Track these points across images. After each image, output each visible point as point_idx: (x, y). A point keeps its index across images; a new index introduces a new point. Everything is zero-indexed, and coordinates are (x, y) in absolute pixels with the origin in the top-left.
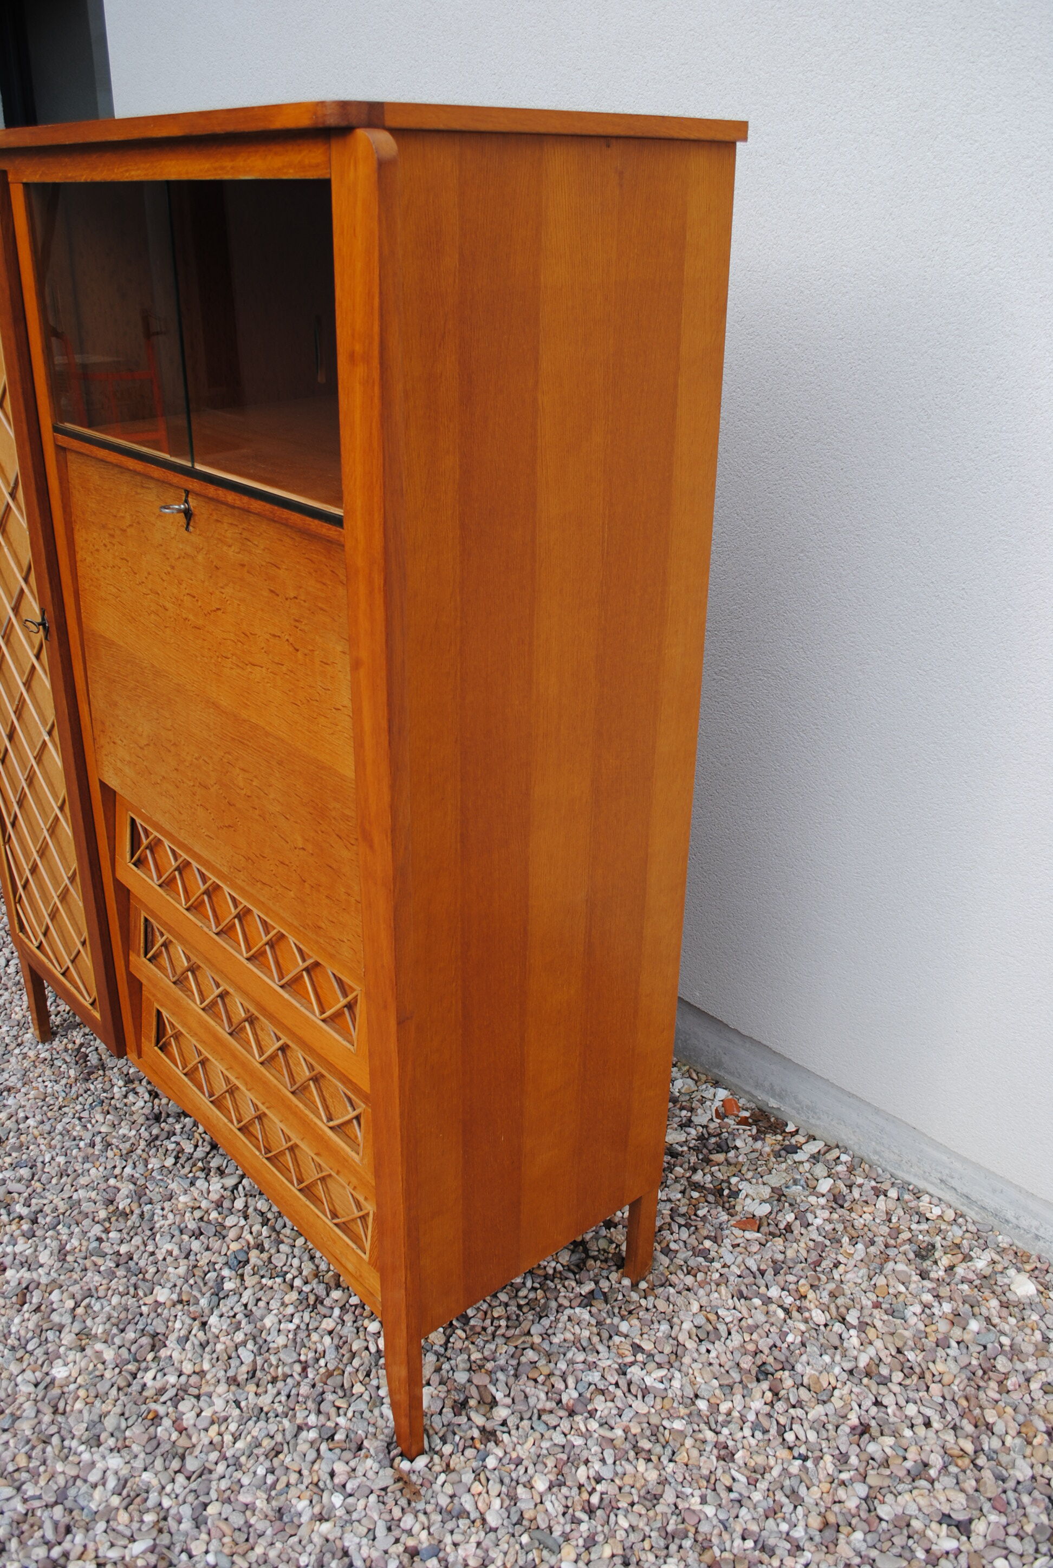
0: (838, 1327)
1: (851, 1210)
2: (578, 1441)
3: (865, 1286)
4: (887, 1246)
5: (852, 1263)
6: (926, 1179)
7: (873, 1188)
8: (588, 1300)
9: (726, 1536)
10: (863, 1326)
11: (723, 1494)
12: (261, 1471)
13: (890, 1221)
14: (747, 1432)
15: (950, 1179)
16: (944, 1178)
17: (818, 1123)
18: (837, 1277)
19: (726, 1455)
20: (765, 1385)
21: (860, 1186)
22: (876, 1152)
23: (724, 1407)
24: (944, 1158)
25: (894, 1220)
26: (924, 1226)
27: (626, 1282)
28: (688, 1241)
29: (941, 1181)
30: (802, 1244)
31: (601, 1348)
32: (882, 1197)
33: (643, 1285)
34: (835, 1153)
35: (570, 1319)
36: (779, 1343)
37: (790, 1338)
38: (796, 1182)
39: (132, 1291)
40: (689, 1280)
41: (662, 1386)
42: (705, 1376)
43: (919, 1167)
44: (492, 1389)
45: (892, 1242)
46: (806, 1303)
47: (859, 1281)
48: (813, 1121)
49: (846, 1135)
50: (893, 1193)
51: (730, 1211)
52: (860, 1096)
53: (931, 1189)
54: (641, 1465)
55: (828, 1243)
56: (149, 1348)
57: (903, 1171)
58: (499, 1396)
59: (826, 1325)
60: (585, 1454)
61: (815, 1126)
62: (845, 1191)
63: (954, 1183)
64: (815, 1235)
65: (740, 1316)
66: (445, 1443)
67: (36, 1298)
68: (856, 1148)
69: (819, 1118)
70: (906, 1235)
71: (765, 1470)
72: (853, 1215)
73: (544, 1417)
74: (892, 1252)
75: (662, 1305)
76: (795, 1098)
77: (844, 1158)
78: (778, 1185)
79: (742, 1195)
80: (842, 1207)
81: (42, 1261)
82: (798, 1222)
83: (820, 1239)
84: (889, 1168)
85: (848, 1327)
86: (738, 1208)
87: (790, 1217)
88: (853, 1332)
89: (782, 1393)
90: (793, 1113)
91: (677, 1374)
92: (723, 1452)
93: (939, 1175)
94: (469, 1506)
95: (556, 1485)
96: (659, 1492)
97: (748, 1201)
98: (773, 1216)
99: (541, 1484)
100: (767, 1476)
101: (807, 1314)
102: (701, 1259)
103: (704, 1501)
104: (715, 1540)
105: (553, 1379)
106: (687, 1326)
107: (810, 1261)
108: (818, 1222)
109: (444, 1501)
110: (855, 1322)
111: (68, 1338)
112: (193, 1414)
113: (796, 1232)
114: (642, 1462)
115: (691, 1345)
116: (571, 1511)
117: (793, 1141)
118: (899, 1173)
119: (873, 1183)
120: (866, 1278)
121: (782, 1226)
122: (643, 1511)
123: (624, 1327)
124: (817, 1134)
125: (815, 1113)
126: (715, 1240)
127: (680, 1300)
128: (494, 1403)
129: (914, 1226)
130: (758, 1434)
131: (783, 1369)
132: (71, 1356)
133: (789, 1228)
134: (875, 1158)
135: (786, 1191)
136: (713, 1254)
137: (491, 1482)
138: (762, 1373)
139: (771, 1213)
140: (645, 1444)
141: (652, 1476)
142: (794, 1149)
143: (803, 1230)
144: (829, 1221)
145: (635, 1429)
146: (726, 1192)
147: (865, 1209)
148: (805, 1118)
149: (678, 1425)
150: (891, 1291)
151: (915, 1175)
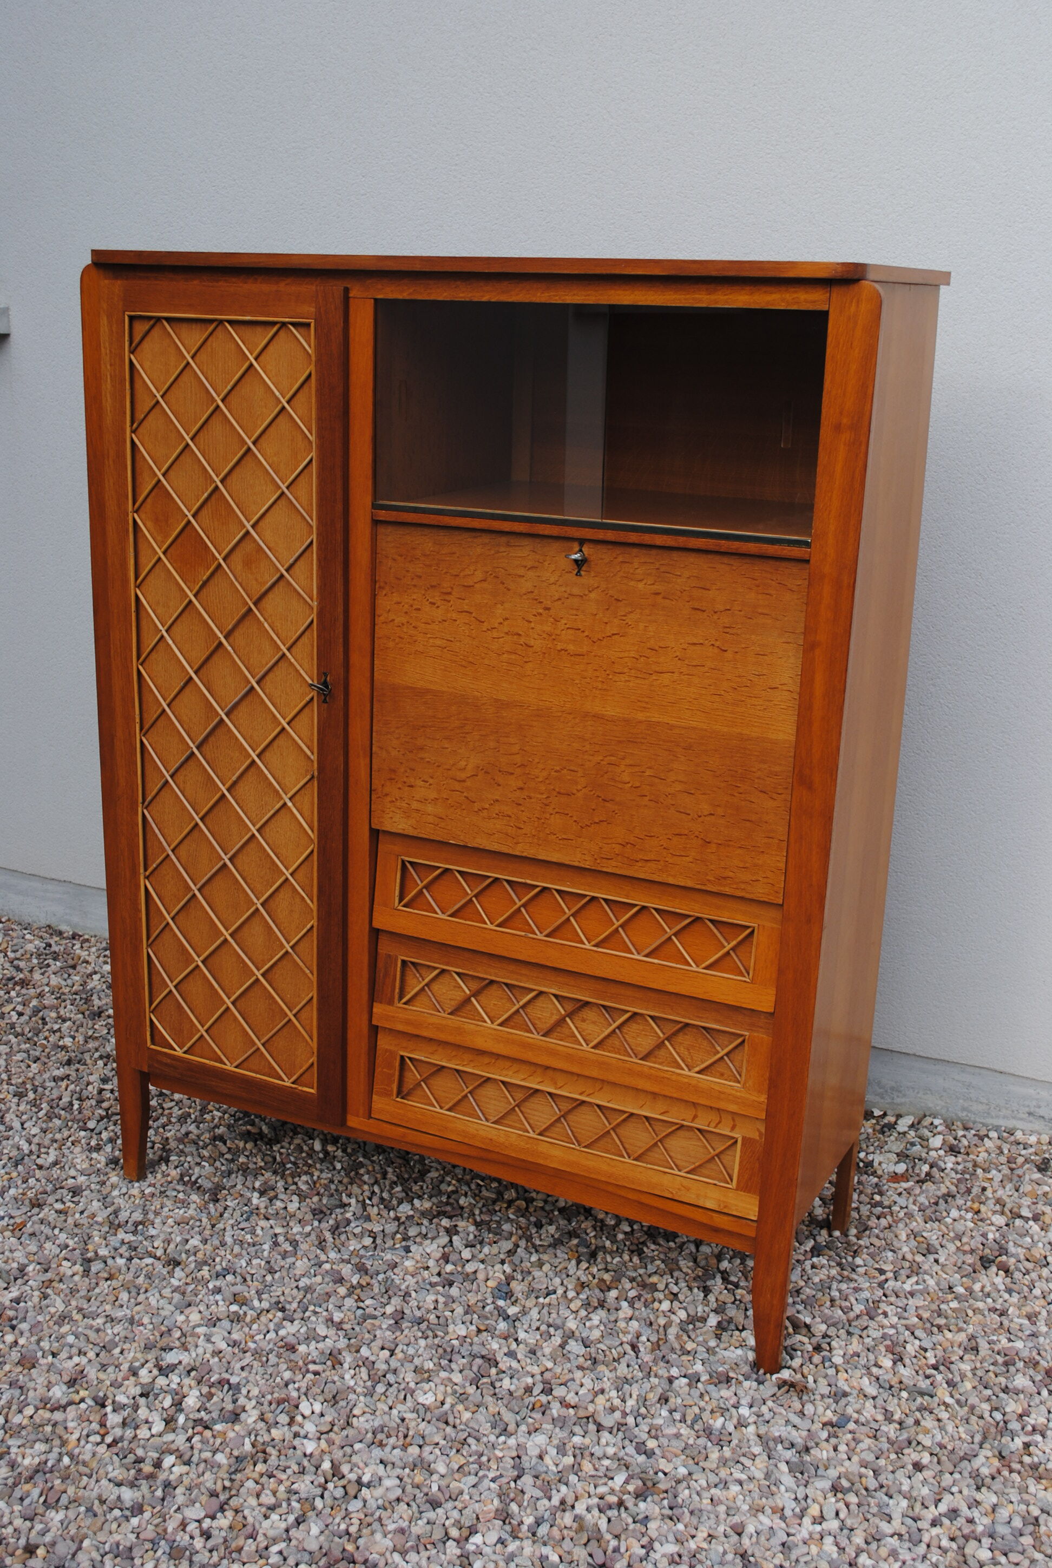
0: (1018, 1222)
1: (968, 1154)
2: (892, 1331)
3: (1016, 1194)
4: (1012, 1170)
5: (996, 1183)
6: (1014, 1118)
7: (975, 1135)
8: (816, 1251)
9: (1043, 1353)
10: (1036, 1218)
11: (1020, 1334)
12: (664, 1413)
13: (1002, 1152)
14: (1006, 1296)
15: (1037, 1110)
16: (1032, 1110)
17: (903, 1100)
18: (991, 1196)
19: (1003, 1313)
20: (994, 1269)
21: (964, 1136)
22: (964, 1109)
23: (977, 1287)
24: (1031, 1091)
25: (1006, 1151)
26: (1031, 1150)
27: (837, 1233)
28: (861, 1199)
29: (1030, 1114)
30: (948, 1184)
31: (854, 1276)
32: (986, 1139)
33: (853, 1231)
34: (927, 1122)
35: (813, 1267)
36: (985, 1241)
37: (991, 1236)
38: (913, 1144)
39: (430, 1334)
40: (884, 1222)
41: (921, 1287)
42: (949, 1272)
43: (1007, 1109)
44: (800, 1316)
45: (1014, 1166)
46: (983, 1215)
47: (1010, 1193)
48: (898, 1100)
49: (932, 1102)
50: (993, 1134)
51: (874, 1173)
52: (946, 1059)
53: (1019, 1124)
54: (949, 1335)
55: (967, 1176)
56: (487, 1365)
57: (992, 1117)
58: (808, 1320)
59: (1007, 1225)
60: (901, 1338)
61: (901, 1104)
62: (955, 1143)
63: (1041, 1112)
64: (953, 1174)
65: (941, 1233)
66: (792, 1359)
67: (348, 1359)
68: (944, 1111)
69: (904, 1096)
70: (1020, 1160)
71: (1036, 1314)
72: (971, 1156)
73: (854, 1324)
74: (1020, 1172)
75: (877, 1242)
76: (879, 1083)
77: (936, 1122)
78: (898, 1151)
79: (876, 1164)
80: (960, 1153)
81: (324, 1334)
82: (935, 1169)
83: (959, 1176)
84: (978, 1120)
85: (1026, 1219)
86: (880, 1172)
87: (926, 1168)
88: (1031, 1223)
89: (1012, 1267)
90: (877, 1099)
91: (926, 1277)
92: (998, 1312)
93: (1027, 1109)
94: (847, 1389)
95: (899, 1359)
96: (974, 1344)
97: (884, 1166)
98: (910, 1170)
99: (887, 1363)
100: (1039, 1317)
101: (988, 1222)
102: (880, 1209)
103: (1010, 1340)
104: (1038, 1358)
105: (837, 1303)
106: (905, 1249)
107: (961, 1191)
108: (950, 1165)
109: (826, 1390)
110: (1030, 1215)
111: (410, 1377)
112: (572, 1394)
113: (937, 1176)
114: (946, 1332)
115: (919, 1258)
116: (920, 1372)
117: (886, 1121)
118: (989, 1121)
119: (973, 1132)
120: (1013, 1190)
121: (923, 1175)
122: (973, 1358)
123: (858, 1261)
124: (902, 1110)
125: (900, 1092)
126: (881, 1194)
127: (890, 1235)
128: (808, 1327)
129: (1023, 1152)
130: (1014, 1294)
131: (1000, 1255)
132: (426, 1386)
133: (928, 1174)
134: (963, 1115)
135: (908, 1152)
136: (886, 1203)
137: (849, 1371)
138: (986, 1262)
139: (907, 1170)
140: (942, 1321)
141: (962, 1337)
142: (892, 1126)
143: (942, 1174)
144: (958, 1163)
145: (926, 1315)
146: (861, 1164)
147: (979, 1149)
148: (889, 1100)
149: (954, 1304)
150: (1039, 1192)
151: (1004, 1117)
